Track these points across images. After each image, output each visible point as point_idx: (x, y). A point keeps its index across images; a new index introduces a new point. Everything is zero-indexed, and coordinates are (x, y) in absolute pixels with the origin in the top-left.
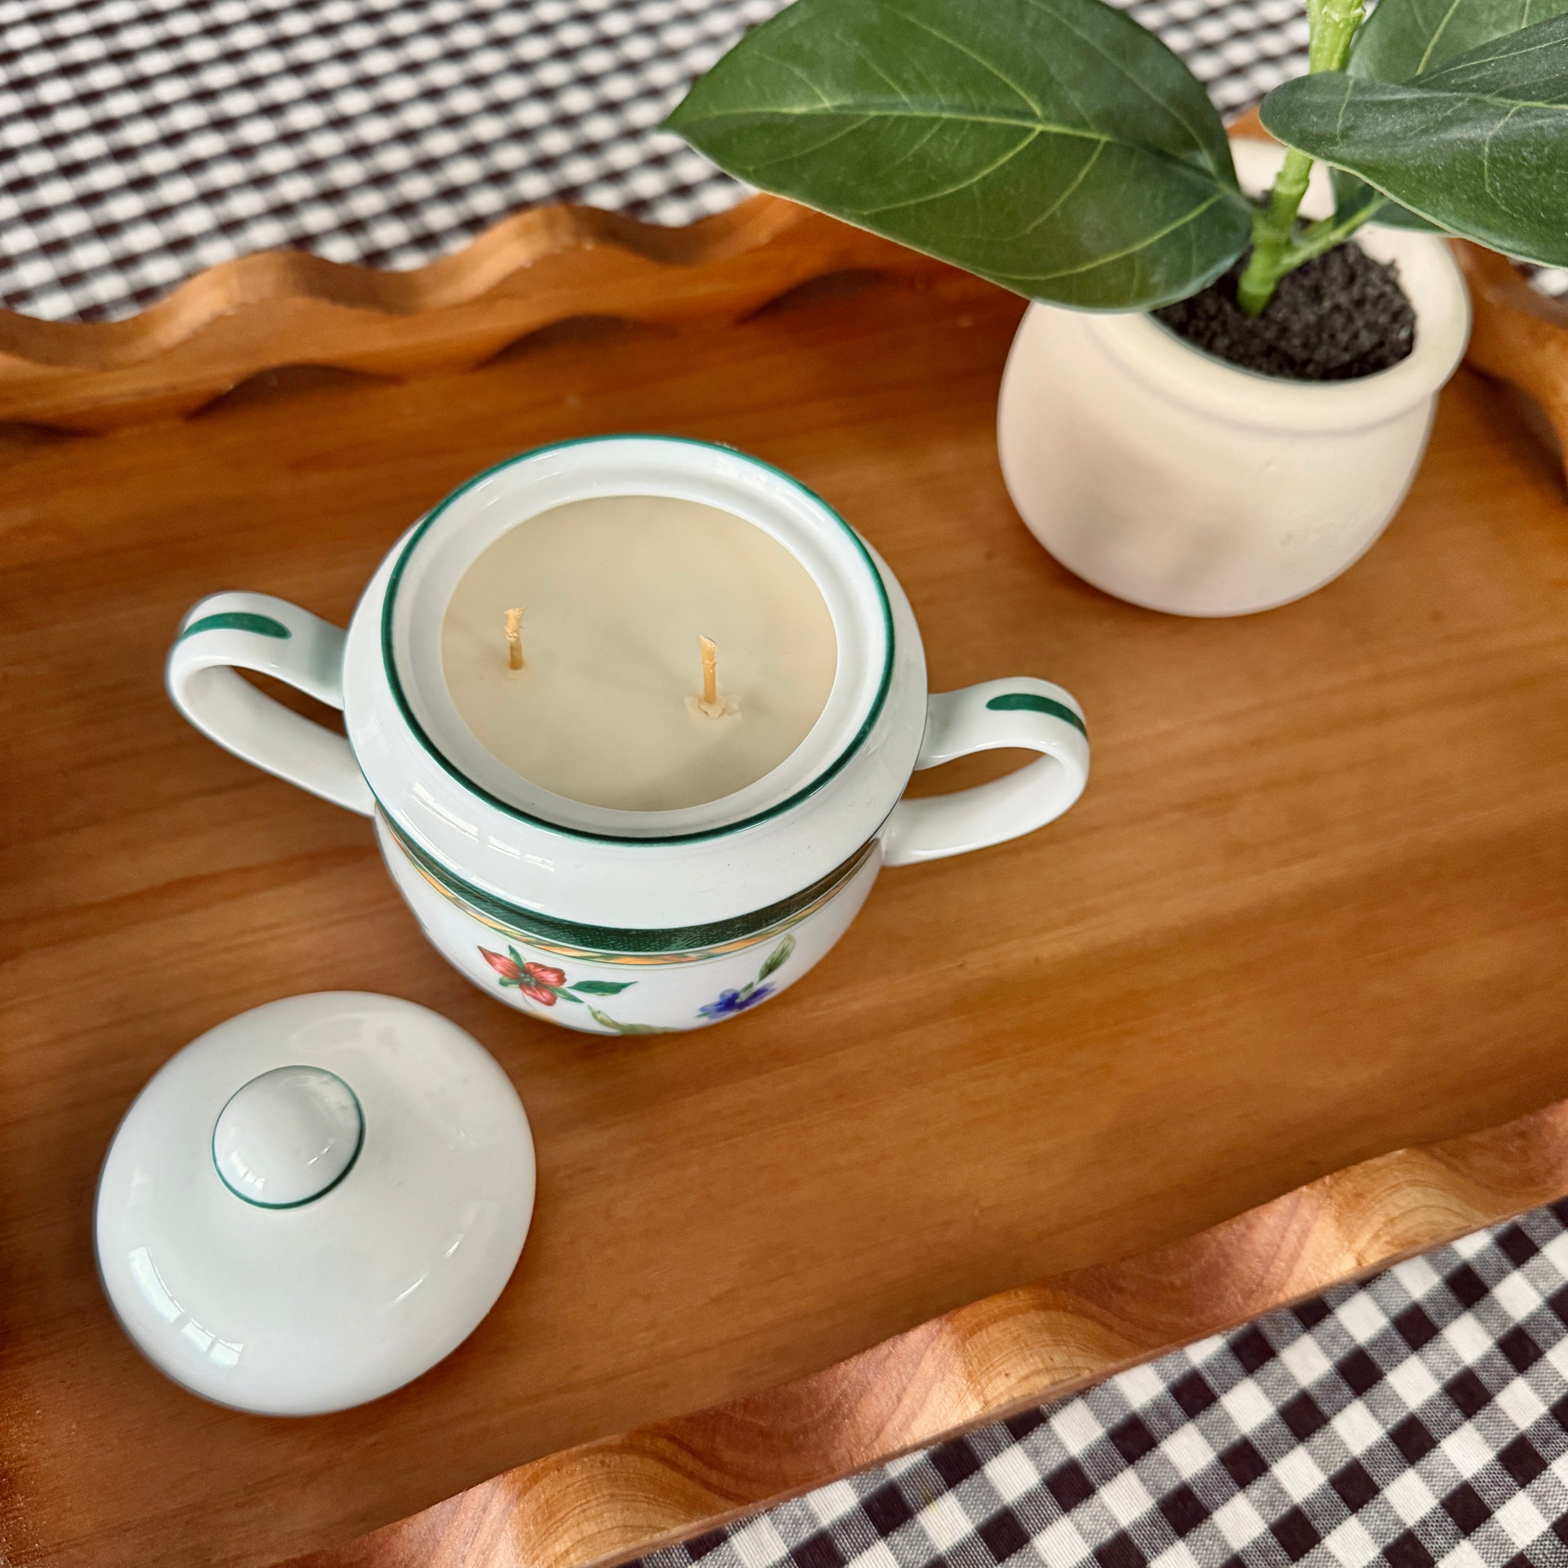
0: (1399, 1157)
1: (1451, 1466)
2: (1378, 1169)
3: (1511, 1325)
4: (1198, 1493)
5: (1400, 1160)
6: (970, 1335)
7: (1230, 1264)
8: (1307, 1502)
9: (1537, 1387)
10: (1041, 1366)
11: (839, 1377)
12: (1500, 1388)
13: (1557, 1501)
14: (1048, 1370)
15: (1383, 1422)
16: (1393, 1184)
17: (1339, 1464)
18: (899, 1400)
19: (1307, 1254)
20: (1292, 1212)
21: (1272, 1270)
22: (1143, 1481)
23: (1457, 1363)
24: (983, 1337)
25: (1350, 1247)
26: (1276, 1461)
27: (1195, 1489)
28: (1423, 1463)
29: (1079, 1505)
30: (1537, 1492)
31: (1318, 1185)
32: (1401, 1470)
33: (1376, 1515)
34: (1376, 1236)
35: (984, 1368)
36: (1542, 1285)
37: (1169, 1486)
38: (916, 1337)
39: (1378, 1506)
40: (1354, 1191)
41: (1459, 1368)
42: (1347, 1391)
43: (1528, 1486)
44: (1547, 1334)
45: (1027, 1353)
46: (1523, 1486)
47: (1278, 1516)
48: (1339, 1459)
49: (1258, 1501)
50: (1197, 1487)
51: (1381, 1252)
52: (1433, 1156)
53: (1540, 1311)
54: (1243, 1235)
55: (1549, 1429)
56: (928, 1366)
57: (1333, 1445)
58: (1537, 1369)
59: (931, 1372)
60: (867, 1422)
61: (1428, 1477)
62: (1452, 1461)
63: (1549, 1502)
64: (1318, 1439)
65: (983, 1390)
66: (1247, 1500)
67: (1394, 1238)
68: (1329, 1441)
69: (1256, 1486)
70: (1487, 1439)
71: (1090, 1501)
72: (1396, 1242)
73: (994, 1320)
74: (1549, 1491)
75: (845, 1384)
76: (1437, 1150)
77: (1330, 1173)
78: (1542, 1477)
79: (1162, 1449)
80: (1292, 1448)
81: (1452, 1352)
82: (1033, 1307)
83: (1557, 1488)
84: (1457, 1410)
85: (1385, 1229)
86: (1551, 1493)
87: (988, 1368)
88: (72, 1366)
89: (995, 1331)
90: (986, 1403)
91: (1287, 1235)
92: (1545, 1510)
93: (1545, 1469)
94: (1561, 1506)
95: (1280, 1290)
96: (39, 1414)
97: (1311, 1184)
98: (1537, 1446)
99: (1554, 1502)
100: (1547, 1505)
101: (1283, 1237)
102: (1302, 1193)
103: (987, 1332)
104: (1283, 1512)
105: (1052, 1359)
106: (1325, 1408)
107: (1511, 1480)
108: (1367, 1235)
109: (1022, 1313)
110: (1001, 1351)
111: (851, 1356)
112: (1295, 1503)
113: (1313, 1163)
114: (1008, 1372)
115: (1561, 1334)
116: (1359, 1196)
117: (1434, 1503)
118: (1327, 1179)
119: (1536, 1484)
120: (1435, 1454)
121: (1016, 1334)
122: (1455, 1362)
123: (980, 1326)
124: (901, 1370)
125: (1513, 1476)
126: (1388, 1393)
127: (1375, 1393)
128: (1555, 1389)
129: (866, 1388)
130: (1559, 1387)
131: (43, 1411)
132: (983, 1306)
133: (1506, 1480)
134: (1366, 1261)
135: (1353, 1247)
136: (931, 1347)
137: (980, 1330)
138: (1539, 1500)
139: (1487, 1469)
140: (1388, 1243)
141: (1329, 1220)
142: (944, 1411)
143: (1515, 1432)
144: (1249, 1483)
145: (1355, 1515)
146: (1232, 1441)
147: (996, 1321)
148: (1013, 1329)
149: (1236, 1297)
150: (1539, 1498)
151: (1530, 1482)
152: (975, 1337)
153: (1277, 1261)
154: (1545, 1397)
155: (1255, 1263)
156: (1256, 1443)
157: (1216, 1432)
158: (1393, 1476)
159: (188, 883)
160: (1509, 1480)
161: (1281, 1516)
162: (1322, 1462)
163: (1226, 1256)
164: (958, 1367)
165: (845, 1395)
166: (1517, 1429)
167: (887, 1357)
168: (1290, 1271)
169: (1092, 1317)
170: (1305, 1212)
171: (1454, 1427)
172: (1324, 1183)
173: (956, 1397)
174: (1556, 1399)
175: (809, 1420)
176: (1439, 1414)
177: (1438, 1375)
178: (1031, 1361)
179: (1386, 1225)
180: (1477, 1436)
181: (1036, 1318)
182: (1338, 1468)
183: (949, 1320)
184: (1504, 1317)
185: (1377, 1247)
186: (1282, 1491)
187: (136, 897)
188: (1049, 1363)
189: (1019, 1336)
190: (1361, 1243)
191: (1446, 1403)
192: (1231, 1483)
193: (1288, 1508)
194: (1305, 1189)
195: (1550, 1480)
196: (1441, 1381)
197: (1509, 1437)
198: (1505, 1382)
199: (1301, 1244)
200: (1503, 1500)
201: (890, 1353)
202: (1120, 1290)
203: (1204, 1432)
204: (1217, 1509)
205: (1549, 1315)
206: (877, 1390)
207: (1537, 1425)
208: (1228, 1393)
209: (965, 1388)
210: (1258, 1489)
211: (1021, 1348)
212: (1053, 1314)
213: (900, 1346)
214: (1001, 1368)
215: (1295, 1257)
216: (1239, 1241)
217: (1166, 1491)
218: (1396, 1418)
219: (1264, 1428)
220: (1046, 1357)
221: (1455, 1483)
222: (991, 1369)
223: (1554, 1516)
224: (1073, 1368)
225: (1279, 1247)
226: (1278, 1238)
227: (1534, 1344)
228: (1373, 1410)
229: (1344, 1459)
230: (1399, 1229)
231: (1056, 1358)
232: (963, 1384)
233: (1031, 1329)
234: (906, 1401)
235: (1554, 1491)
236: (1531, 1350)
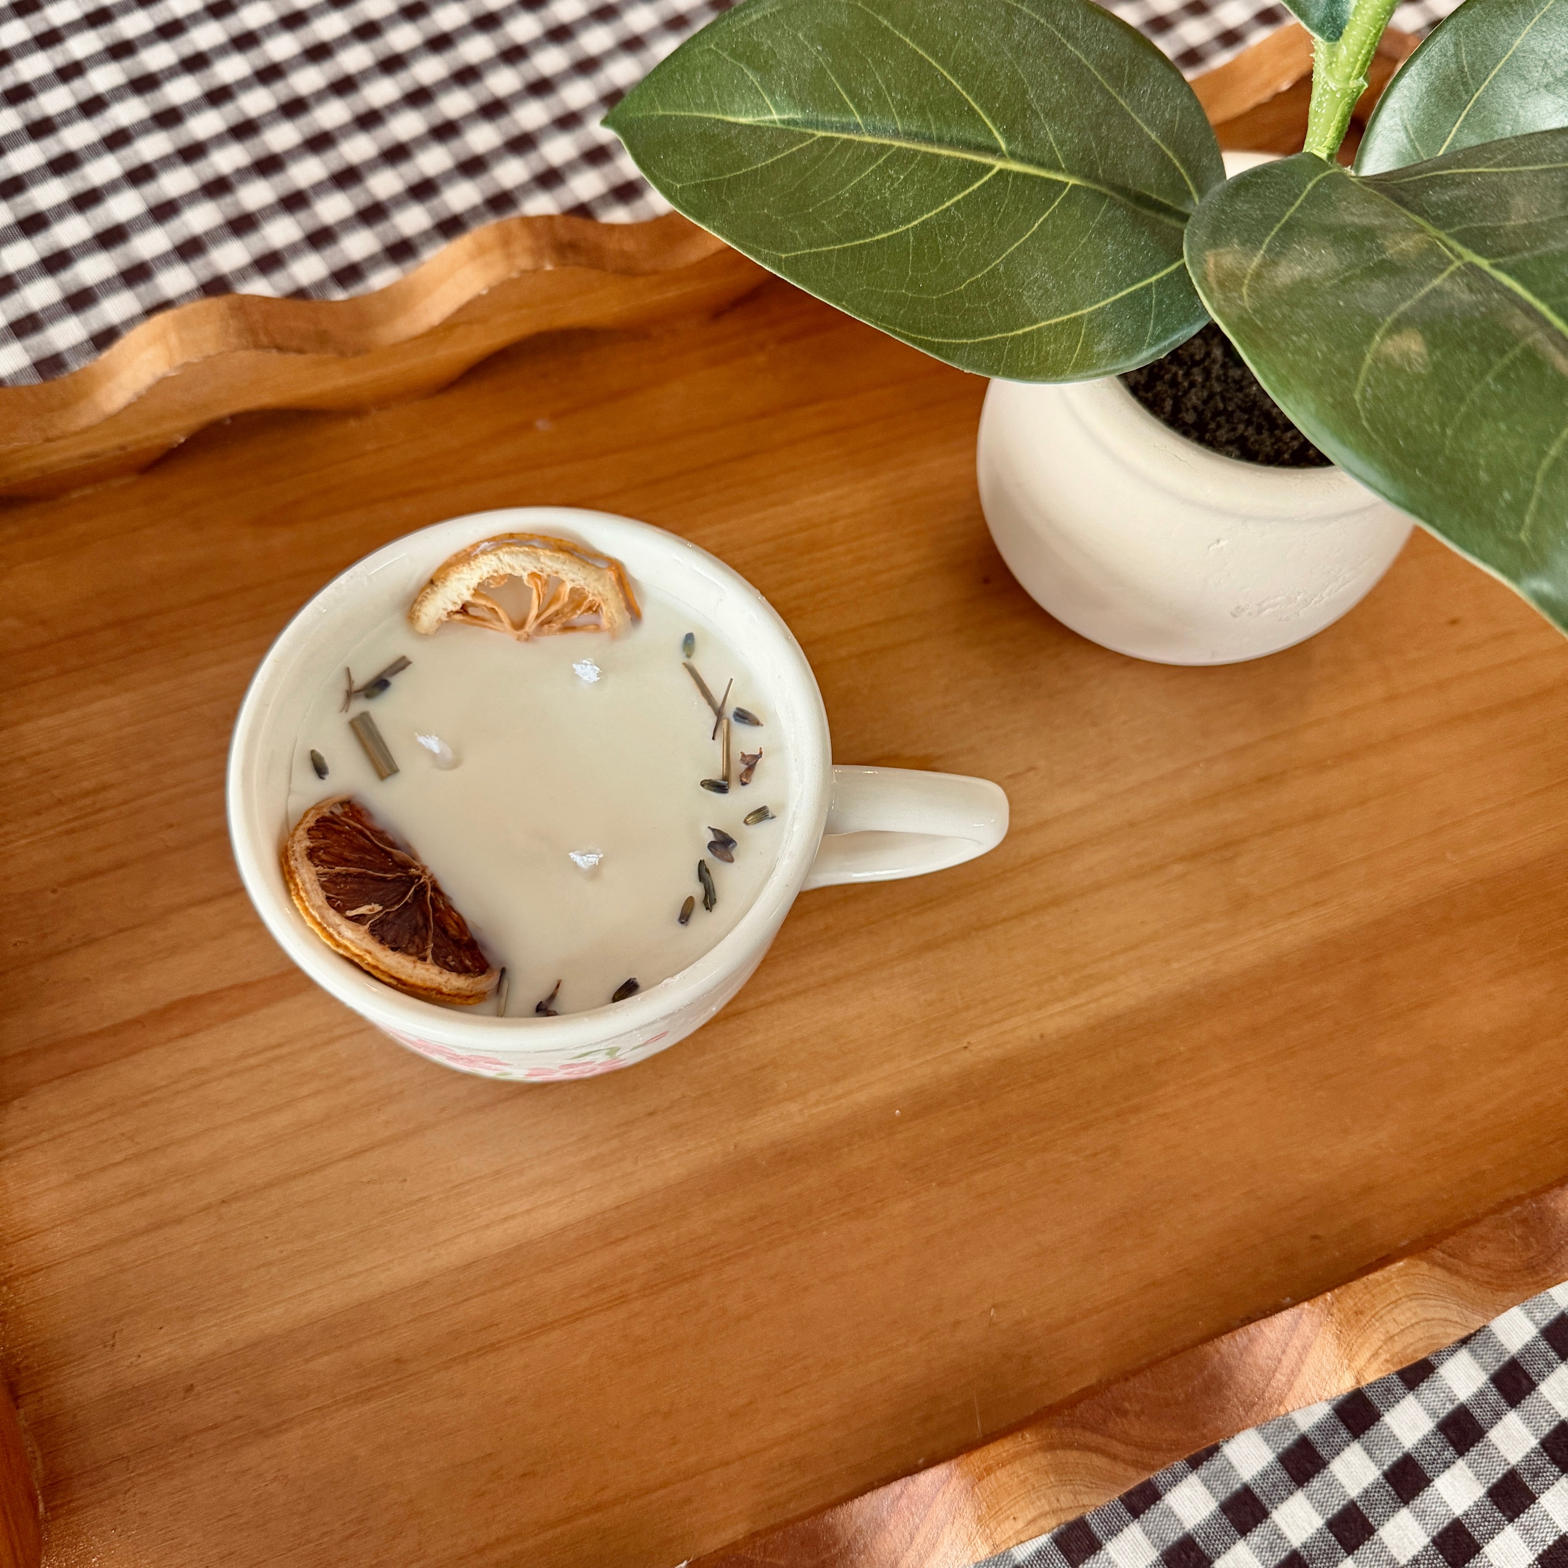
0: (1400, 1270)
1: (1444, 1503)
2: (1378, 1283)
3: (1506, 1359)
4: (1201, 1543)
5: (1401, 1273)
6: (979, 1480)
7: (1231, 1378)
8: (1305, 1546)
9: (1528, 1420)
10: (1047, 1508)
11: (854, 1514)
12: (1492, 1424)
13: (1544, 1535)
14: (1054, 1512)
15: (1378, 1463)
16: (1394, 1299)
17: (1335, 1507)
18: (912, 1538)
19: (1307, 1371)
20: (1294, 1328)
21: (1274, 1383)
22: (1148, 1534)
23: (1452, 1401)
24: (990, 1482)
25: (1349, 1365)
26: (1276, 1508)
27: (1198, 1539)
28: (1417, 1502)
29: (1087, 1561)
30: (1525, 1526)
31: (1319, 1300)
32: (1395, 1510)
33: (1371, 1556)
34: (1375, 1355)
35: (993, 1512)
36: (1538, 1316)
37: (1173, 1537)
38: (928, 1479)
39: (1373, 1547)
40: (1355, 1308)
41: (1455, 1406)
42: (1344, 1434)
43: (1516, 1520)
44: (1541, 1365)
45: (1034, 1496)
46: (1511, 1520)
47: (1277, 1561)
48: (1337, 1502)
49: (1259, 1548)
50: (1200, 1537)
51: (1381, 1371)
52: (1434, 1263)
53: (1535, 1340)
54: (1246, 1348)
55: (1539, 1462)
56: (939, 1511)
57: (1331, 1489)
58: (1529, 1402)
59: (942, 1514)
60: (882, 1558)
61: (1421, 1516)
62: (1446, 1498)
63: (1536, 1535)
64: (1316, 1483)
65: (991, 1534)
66: (1248, 1548)
67: (1393, 1356)
68: (1328, 1485)
69: (1257, 1533)
70: (1478, 1475)
71: (1097, 1557)
72: (1396, 1360)
73: (1002, 1464)
74: (1537, 1525)
75: (860, 1521)
76: (1438, 1254)
77: (1330, 1290)
78: (1531, 1511)
79: (1166, 1502)
80: (1291, 1493)
81: (1447, 1390)
82: (1040, 1448)
83: (1544, 1522)
84: (1451, 1448)
85: (1385, 1347)
86: (1538, 1527)
87: (996, 1513)
88: (122, 1513)
89: (1002, 1475)
90: (995, 1546)
91: (1288, 1349)
92: (1531, 1543)
93: (1534, 1503)
94: (1547, 1539)
95: (1281, 1403)
96: (95, 1562)
97: (1312, 1301)
98: (1526, 1479)
99: (1540, 1535)
100: (1534, 1538)
101: (1284, 1352)
102: (1303, 1309)
103: (996, 1477)
104: (1282, 1557)
105: (1058, 1500)
106: (1323, 1452)
107: (1501, 1515)
108: (1366, 1354)
109: (1030, 1455)
110: (1010, 1495)
111: (866, 1493)
112: (1294, 1547)
113: (1315, 1237)
114: (1015, 1515)
115: (1554, 1365)
116: (1359, 1313)
117: (1426, 1540)
118: (1329, 1296)
119: (1524, 1518)
120: (1429, 1493)
121: (1022, 1478)
122: (1450, 1400)
123: (989, 1470)
124: (913, 1509)
125: (1502, 1510)
126: (1385, 1434)
127: (1372, 1433)
128: (1547, 1421)
129: (879, 1525)
130: (1550, 1419)
131: (98, 1559)
132: (991, 1451)
133: (1496, 1514)
134: (1365, 1379)
135: (1353, 1365)
136: (941, 1490)
137: (988, 1475)
138: (1527, 1534)
139: (1478, 1506)
140: (1387, 1361)
141: (1329, 1336)
142: (955, 1553)
143: (1506, 1467)
144: (1250, 1530)
145: (1351, 1556)
146: (1233, 1489)
147: (1004, 1466)
148: (1021, 1472)
149: (1238, 1409)
150: (1527, 1531)
151: (1518, 1516)
152: (984, 1482)
153: (1277, 1375)
154: (1536, 1430)
155: (1257, 1376)
156: (1257, 1491)
157: (1219, 1482)
158: (1386, 1516)
159: (190, 1003)
160: (1498, 1515)
161: (1280, 1560)
162: (1320, 1506)
163: (1228, 1368)
164: (968, 1511)
165: (859, 1531)
166: (1509, 1464)
167: (899, 1497)
168: (1290, 1384)
169: (1096, 1450)
170: (1306, 1327)
171: (1447, 1465)
172: (1326, 1300)
173: (967, 1540)
174: (1547, 1432)
175: (826, 1556)
176: (1434, 1453)
177: (1432, 1413)
178: (1038, 1503)
179: (1385, 1342)
180: (1469, 1473)
181: (1042, 1459)
182: (1335, 1511)
183: (958, 1465)
184: (1499, 1349)
185: (1375, 1365)
186: (1281, 1537)
187: (138, 1022)
188: (1056, 1505)
189: (1026, 1479)
190: (1360, 1362)
191: (1439, 1442)
192: (1232, 1531)
193: (1287, 1553)
194: (1306, 1305)
195: (1538, 1514)
196: (1436, 1419)
197: (1500, 1472)
198: (1498, 1416)
199: (1301, 1360)
200: (1491, 1535)
201: (902, 1492)
202: (1124, 1413)
203: (1206, 1482)
204: (1219, 1557)
205: (1543, 1345)
206: (891, 1527)
207: (1528, 1458)
208: (1230, 1442)
209: (975, 1531)
210: (1256, 1536)
211: (1029, 1491)
212: (1059, 1453)
213: (912, 1488)
214: (1008, 1512)
215: (1295, 1372)
216: (1241, 1354)
217: (1170, 1543)
218: (1391, 1457)
219: (1264, 1475)
220: (1053, 1499)
221: (1446, 1521)
222: (999, 1513)
223: (1541, 1548)
224: (1079, 1506)
225: (1280, 1361)
226: (1280, 1353)
227: (1528, 1377)
228: (1368, 1451)
229: (1342, 1502)
230: (1398, 1347)
231: (1062, 1498)
232: (973, 1527)
233: (1037, 1471)
234: (919, 1540)
235: (1542, 1525)
236: (1525, 1382)
